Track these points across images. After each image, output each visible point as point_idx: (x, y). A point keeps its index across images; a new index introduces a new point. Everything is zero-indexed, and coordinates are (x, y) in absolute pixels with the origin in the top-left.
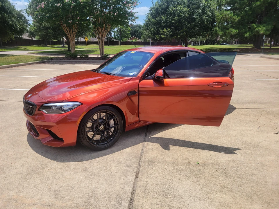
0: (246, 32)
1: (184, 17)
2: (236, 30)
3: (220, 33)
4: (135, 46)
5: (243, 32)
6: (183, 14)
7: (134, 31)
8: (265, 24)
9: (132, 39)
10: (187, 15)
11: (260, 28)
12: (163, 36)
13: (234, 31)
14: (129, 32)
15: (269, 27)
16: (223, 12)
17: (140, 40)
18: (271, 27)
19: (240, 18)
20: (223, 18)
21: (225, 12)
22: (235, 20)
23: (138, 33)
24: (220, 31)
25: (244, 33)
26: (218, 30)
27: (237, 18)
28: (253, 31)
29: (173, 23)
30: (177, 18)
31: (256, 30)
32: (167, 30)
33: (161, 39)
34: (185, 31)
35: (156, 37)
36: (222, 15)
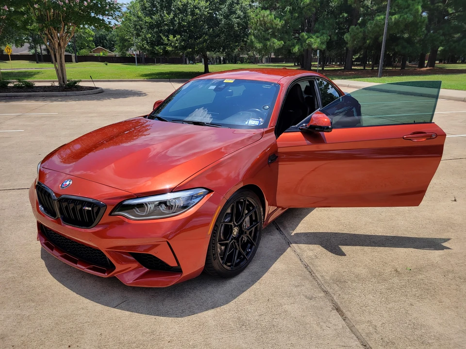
0: (294, 46)
1: (201, 16)
2: (280, 42)
3: (258, 45)
4: (106, 64)
5: (290, 45)
6: (200, 11)
7: (100, 37)
8: (318, 34)
9: (98, 51)
10: (206, 13)
11: (312, 40)
12: (169, 49)
13: (277, 43)
14: (91, 39)
15: (325, 38)
16: (259, 12)
17: (113, 54)
18: (327, 39)
19: (284, 22)
20: (260, 21)
21: (262, 11)
22: (277, 25)
23: (107, 41)
24: (257, 43)
25: (291, 47)
26: (253, 40)
27: (279, 23)
28: (304, 44)
29: (184, 26)
30: (191, 17)
31: (307, 42)
32: (175, 38)
33: (166, 52)
34: (205, 41)
35: (156, 49)
36: (258, 16)
